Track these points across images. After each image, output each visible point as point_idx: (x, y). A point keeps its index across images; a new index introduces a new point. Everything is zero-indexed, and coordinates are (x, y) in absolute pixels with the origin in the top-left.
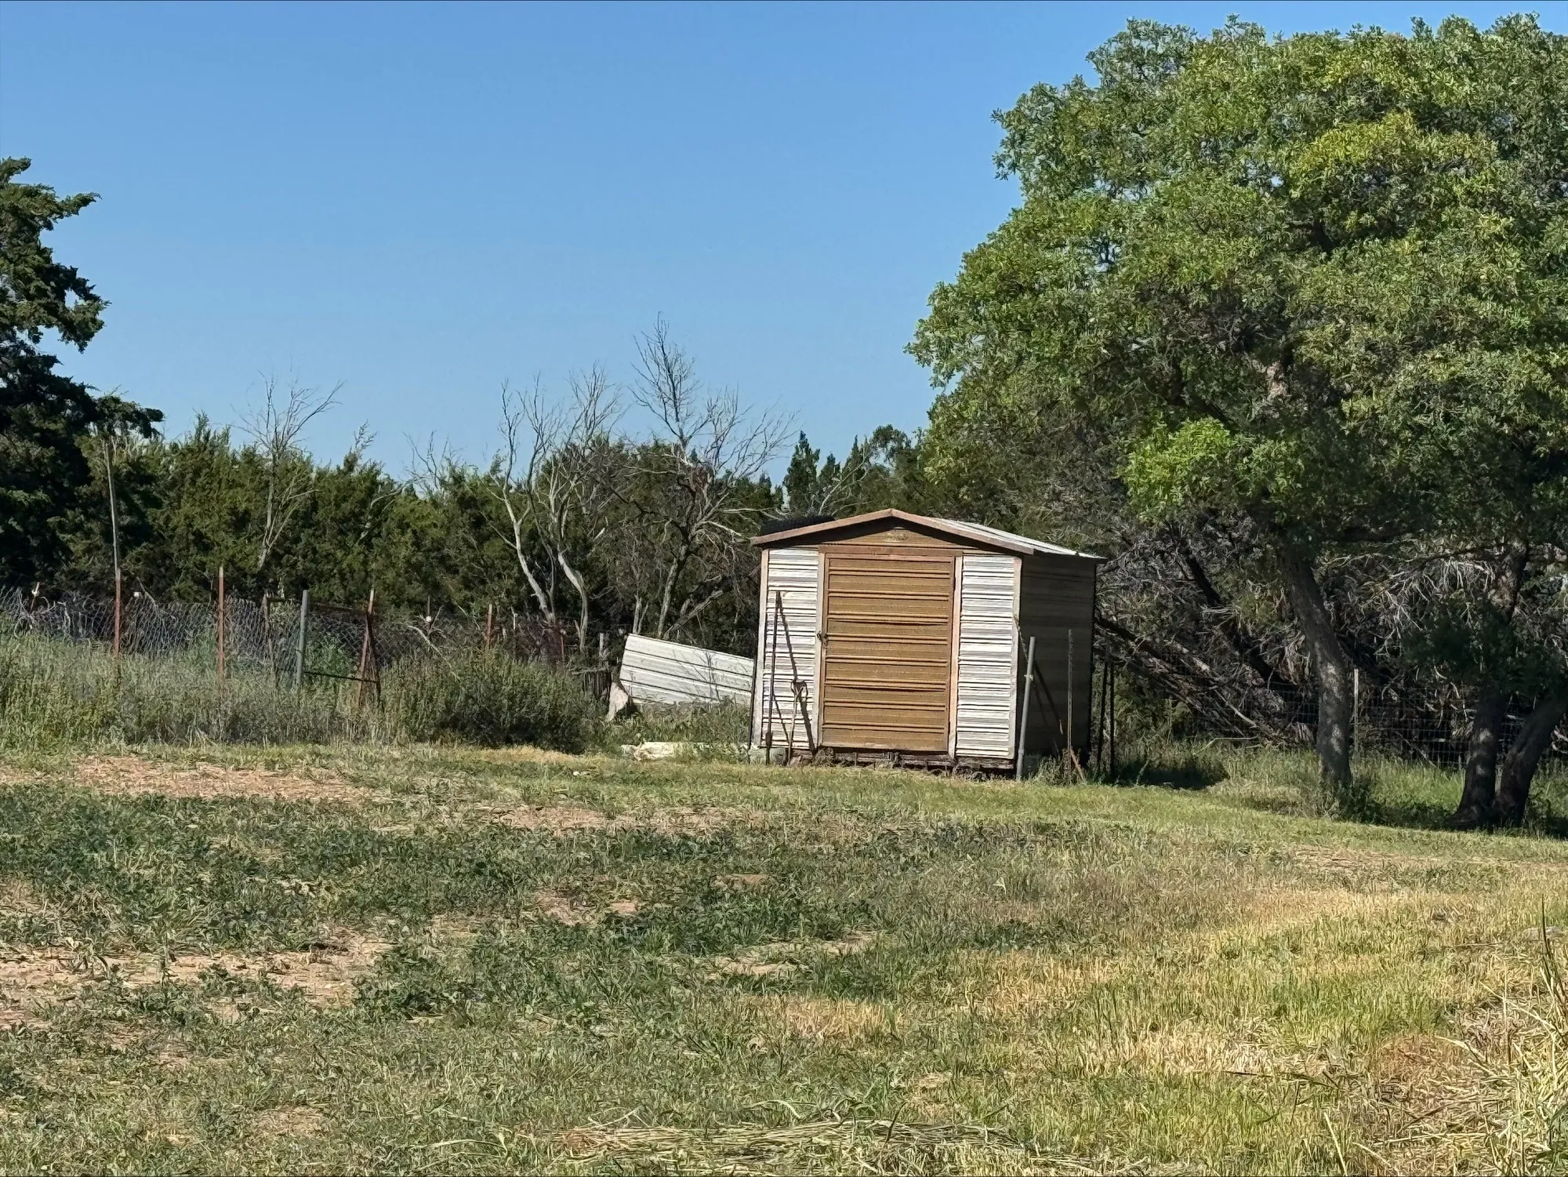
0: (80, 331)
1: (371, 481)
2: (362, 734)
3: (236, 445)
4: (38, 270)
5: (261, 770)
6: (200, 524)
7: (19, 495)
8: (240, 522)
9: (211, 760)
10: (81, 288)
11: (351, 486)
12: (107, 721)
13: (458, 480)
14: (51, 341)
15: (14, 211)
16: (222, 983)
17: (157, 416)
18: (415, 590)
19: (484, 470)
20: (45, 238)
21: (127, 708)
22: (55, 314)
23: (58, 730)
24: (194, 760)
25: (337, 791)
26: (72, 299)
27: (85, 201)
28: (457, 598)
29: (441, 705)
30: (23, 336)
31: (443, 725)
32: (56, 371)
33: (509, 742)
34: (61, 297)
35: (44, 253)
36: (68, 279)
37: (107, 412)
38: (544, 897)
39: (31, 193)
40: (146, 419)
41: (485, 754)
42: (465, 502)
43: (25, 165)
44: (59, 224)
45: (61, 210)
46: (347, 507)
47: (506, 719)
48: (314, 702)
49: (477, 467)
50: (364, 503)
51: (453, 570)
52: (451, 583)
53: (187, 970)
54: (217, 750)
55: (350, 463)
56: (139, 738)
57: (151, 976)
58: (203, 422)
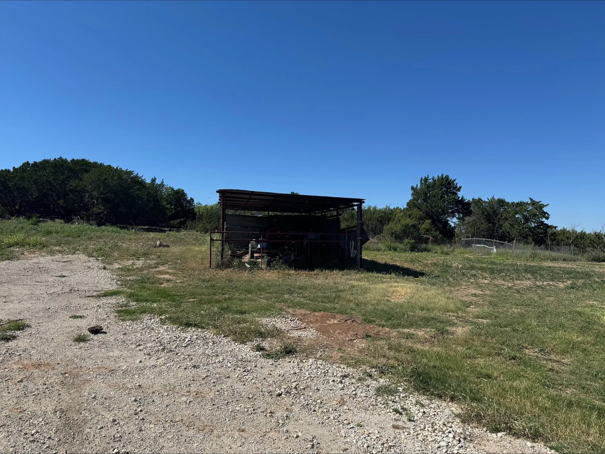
0: (547, 218)
1: (585, 233)
2: (581, 261)
3: (568, 229)
4: (542, 212)
5: (566, 264)
6: (563, 238)
7: (540, 235)
8: (568, 238)
9: (560, 263)
10: (547, 214)
11: (582, 234)
12: (548, 259)
13: (596, 233)
14: (544, 220)
15: (539, 206)
16: (549, 285)
17: (557, 227)
18: (590, 245)
19: (599, 231)
20: (543, 209)
21: (551, 257)
22: (544, 217)
23: (542, 259)
24: (557, 263)
25: (575, 266)
26: (546, 215)
27: (548, 205)
28: (596, 246)
29: (592, 258)
30: (541, 219)
31: (592, 260)
32: (544, 223)
33: (601, 262)
34: (545, 215)
35: (543, 210)
36: (546, 213)
37: (551, 227)
38: (595, 278)
39: (541, 204)
40: (555, 227)
41: (598, 263)
42: (597, 235)
43: (541, 202)
44: (545, 207)
45: (545, 206)
46: (582, 236)
47: (601, 259)
48: (576, 257)
49: (598, 231)
50: (584, 236)
51: (595, 243)
52: (595, 244)
53: (545, 283)
54: (562, 262)
55: (582, 231)
56: (552, 261)
57: (541, 284)
58: (564, 228)
